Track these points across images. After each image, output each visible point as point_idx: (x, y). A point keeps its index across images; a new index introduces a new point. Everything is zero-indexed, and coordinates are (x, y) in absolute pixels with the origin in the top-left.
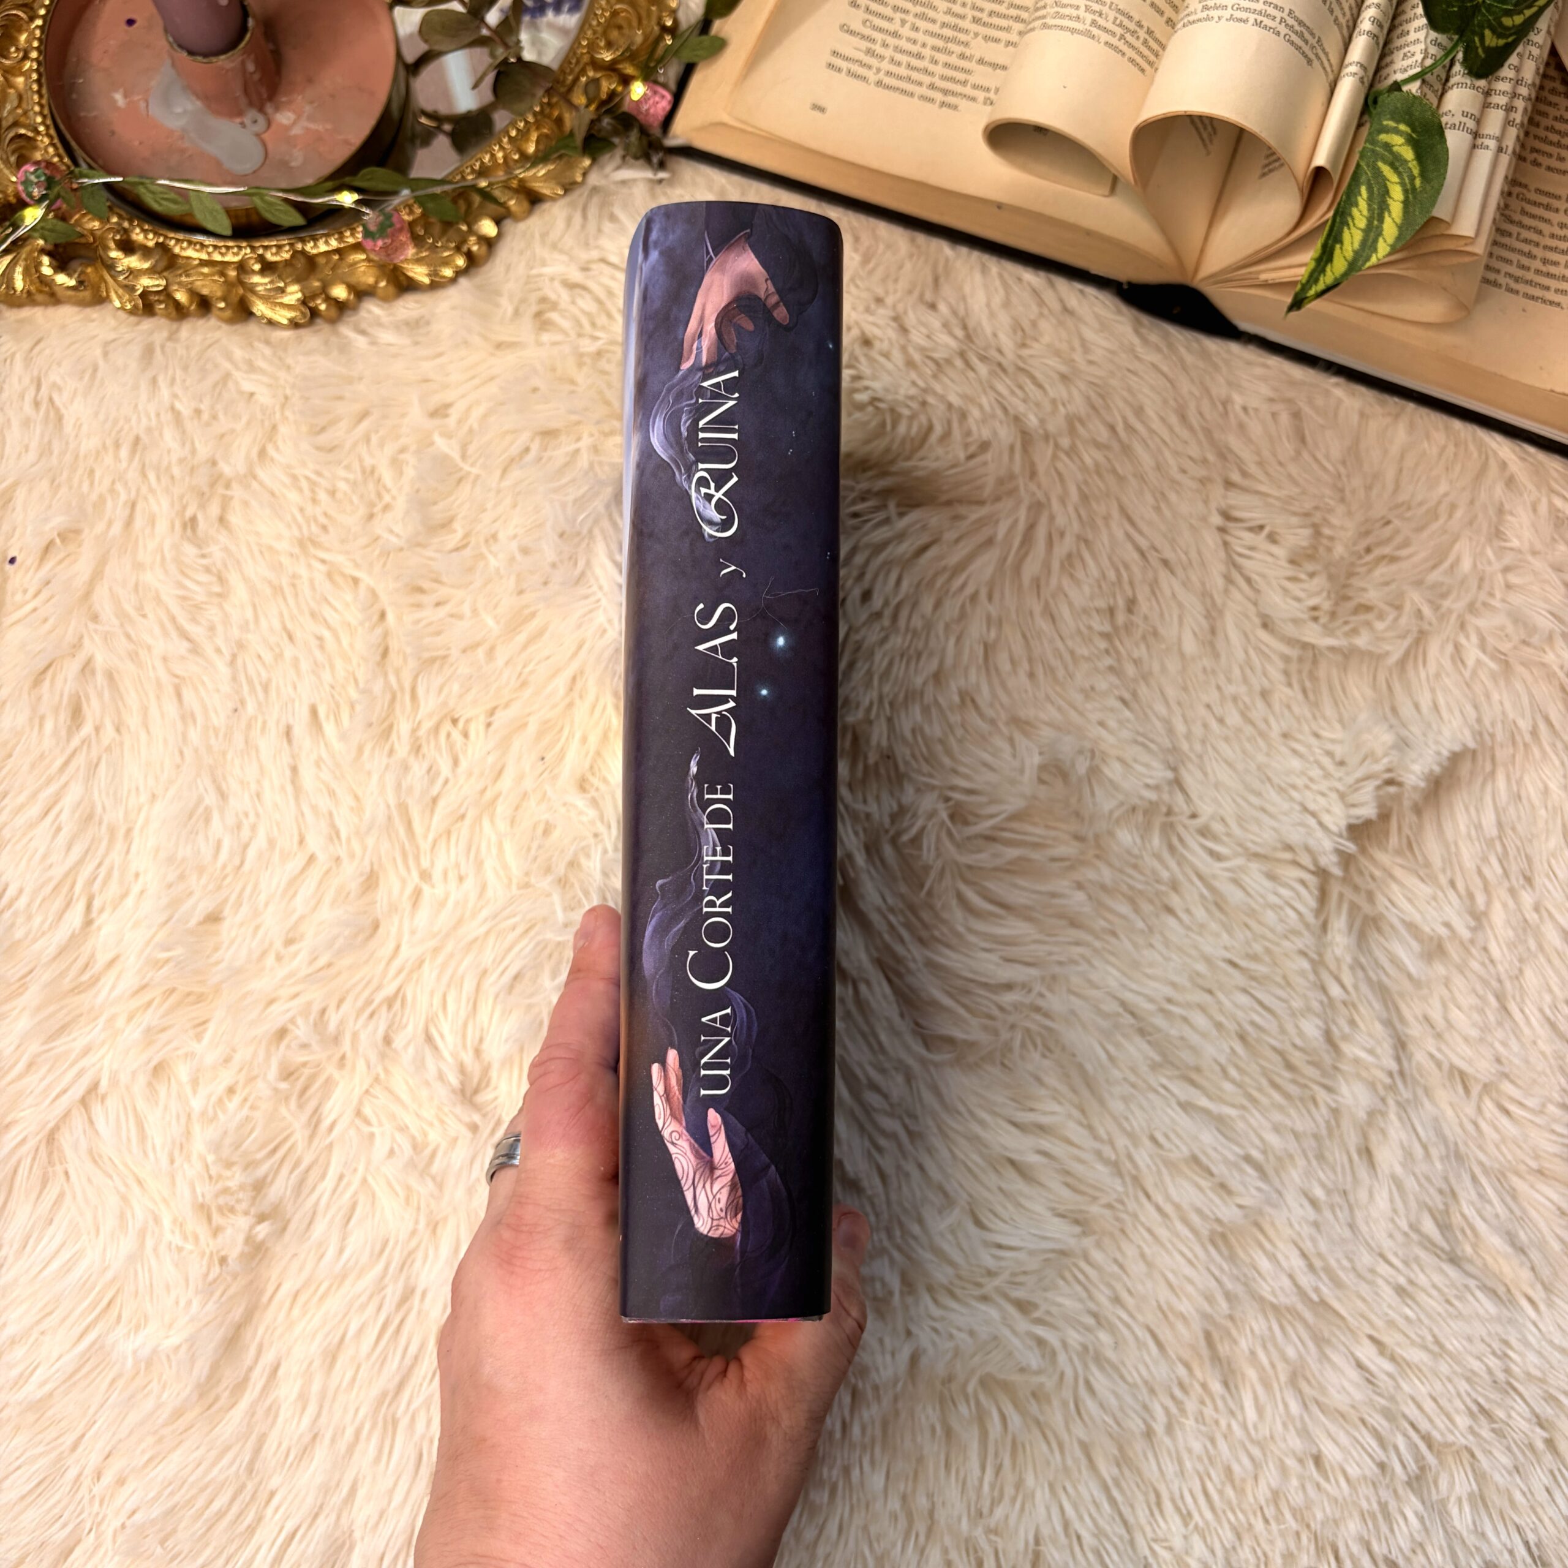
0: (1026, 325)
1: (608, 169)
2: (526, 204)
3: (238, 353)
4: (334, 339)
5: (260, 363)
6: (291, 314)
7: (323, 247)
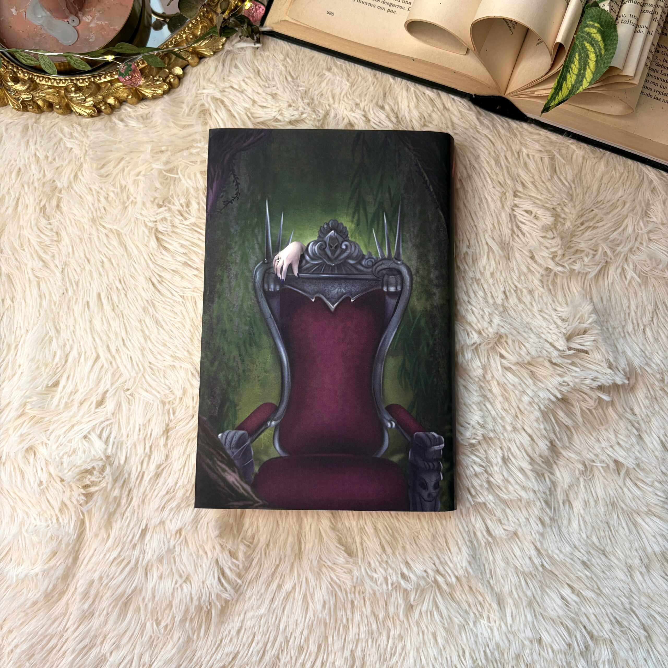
0: (426, 115)
1: (234, 42)
2: (196, 59)
3: (66, 130)
4: (109, 123)
5: (76, 134)
6: (89, 111)
7: (103, 80)
